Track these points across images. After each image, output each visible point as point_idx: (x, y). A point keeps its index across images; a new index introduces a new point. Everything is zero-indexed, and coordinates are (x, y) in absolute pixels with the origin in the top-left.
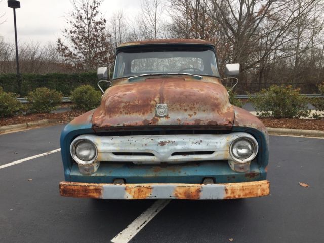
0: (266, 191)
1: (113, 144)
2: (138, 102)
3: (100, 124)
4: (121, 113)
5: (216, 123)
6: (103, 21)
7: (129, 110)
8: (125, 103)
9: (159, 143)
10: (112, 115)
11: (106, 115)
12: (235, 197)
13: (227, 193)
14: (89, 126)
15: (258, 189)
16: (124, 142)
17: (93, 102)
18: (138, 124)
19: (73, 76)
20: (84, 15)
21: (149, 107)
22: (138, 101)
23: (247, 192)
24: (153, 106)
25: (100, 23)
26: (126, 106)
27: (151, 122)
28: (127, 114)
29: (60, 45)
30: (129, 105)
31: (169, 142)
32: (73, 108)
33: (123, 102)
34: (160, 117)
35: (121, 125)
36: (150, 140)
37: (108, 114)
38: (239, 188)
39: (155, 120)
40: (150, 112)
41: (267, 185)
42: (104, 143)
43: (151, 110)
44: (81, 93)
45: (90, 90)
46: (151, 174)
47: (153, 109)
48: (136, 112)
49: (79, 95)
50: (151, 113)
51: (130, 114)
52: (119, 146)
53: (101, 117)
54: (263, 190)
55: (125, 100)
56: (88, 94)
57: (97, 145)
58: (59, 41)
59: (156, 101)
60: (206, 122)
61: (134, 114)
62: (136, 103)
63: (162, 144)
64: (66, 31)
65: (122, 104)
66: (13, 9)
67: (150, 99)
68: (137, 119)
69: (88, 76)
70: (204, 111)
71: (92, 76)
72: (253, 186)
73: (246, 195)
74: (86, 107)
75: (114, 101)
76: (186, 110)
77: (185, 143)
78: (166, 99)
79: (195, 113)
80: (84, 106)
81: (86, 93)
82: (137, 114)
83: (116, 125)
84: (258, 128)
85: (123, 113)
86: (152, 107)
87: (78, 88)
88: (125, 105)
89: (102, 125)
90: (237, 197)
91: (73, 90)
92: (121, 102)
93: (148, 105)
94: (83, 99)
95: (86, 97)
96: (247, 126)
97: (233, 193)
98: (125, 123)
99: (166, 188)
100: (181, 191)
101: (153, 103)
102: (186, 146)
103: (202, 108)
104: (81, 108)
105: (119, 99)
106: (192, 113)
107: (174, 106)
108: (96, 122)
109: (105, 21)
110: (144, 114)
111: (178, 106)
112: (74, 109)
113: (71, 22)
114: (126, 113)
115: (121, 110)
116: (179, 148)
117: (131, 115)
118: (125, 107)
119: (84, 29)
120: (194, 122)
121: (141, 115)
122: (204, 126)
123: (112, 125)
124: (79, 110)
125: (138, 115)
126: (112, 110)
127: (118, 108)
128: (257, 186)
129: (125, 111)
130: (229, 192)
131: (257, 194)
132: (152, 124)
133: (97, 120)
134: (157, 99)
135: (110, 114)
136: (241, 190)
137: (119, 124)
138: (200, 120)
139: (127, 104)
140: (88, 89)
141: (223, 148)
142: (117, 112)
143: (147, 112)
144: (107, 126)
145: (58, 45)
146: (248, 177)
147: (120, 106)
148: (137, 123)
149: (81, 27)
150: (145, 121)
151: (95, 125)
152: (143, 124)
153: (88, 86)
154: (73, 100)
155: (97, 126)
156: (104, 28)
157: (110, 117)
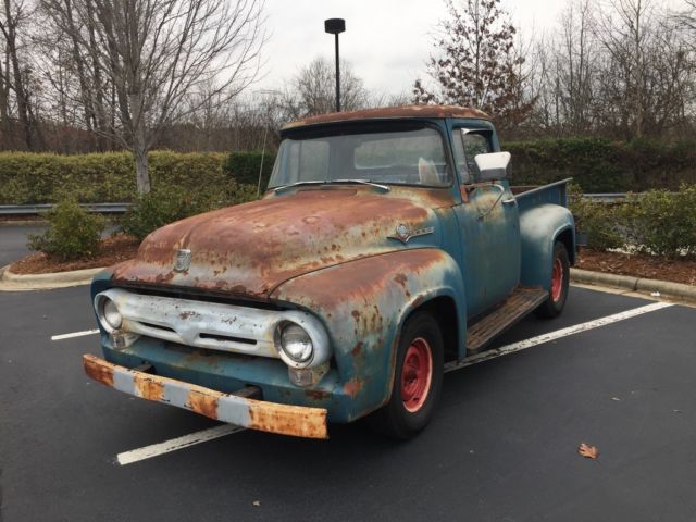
0: (318, 429)
1: (135, 307)
4: (144, 260)
5: (245, 289)
6: (509, 31)
9: (181, 315)
12: (265, 427)
13: (253, 418)
14: (109, 276)
15: (302, 422)
18: (150, 281)
20: (470, 24)
21: (171, 253)
22: (164, 242)
23: (284, 423)
24: (175, 252)
25: (502, 36)
26: (150, 250)
27: (164, 278)
29: (419, 93)
30: (153, 247)
31: (193, 313)
34: (178, 271)
35: (135, 279)
36: (174, 307)
38: (270, 413)
39: (171, 276)
41: (322, 420)
42: (128, 305)
43: (172, 258)
46: (179, 363)
48: (157, 260)
50: (171, 263)
52: (140, 311)
54: (312, 426)
57: (119, 306)
58: (418, 85)
60: (231, 286)
62: (161, 244)
63: (185, 316)
64: (434, 62)
66: (334, 36)
70: (239, 266)
72: (292, 414)
73: (282, 428)
76: (213, 262)
77: (211, 319)
78: (192, 241)
79: (225, 269)
84: (312, 305)
89: (118, 277)
90: (268, 429)
93: (171, 250)
96: (292, 301)
97: (262, 420)
98: (139, 277)
99: (180, 389)
100: (196, 398)
101: (176, 246)
102: (212, 324)
103: (238, 261)
106: (220, 268)
107: (198, 255)
108: (118, 270)
109: (513, 30)
111: (204, 255)
113: (442, 43)
114: (148, 261)
116: (203, 326)
119: (468, 54)
120: (214, 285)
121: (161, 265)
122: (227, 293)
125: (157, 265)
128: (301, 416)
130: (256, 416)
131: (301, 431)
132: (164, 282)
134: (183, 241)
136: (273, 417)
138: (225, 283)
141: (264, 336)
143: (168, 260)
144: (122, 278)
145: (415, 92)
146: (310, 399)
148: (150, 278)
149: (462, 50)
150: (160, 276)
151: (113, 276)
152: (155, 281)
156: (511, 44)
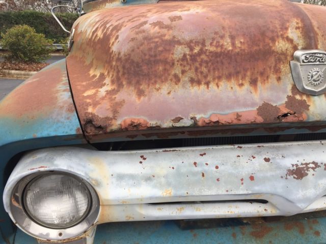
2: (233, 44)
3: (107, 118)
4: (177, 80)
7: (204, 70)
8: (190, 45)
9: (291, 172)
10: (143, 87)
11: (120, 86)
14: (70, 126)
16: (184, 170)
17: (34, 49)
18: (244, 120)
19: (4, 16)
21: (272, 61)
22: (233, 38)
24: (283, 57)
26: (194, 58)
27: (285, 111)
28: (199, 83)
30: (201, 52)
31: (316, 165)
32: (6, 57)
33: (179, 43)
34: (312, 94)
35: (187, 122)
36: (260, 160)
37: (129, 83)
39: (295, 105)
40: (273, 77)
43: (277, 71)
44: (17, 36)
45: (30, 32)
47: (284, 68)
48: (229, 77)
49: (13, 39)
50: (279, 79)
51: (207, 84)
52: (169, 184)
53: (103, 91)
55: (187, 37)
56: (27, 39)
57: (99, 184)
59: (291, 41)
61: (223, 84)
62: (227, 44)
63: (299, 173)
65: (179, 51)
67: (269, 34)
68: (237, 102)
69: (23, 16)
71: (29, 16)
74: (25, 57)
75: (145, 38)
78: (320, 33)
80: (22, 55)
81: (24, 37)
82: (233, 83)
83: (167, 124)
85: (185, 79)
86: (279, 60)
87: (11, 30)
88: (187, 51)
89: (116, 124)
91: (5, 32)
92: (174, 42)
93: (267, 53)
94: (20, 45)
95: (24, 42)
98: (198, 117)
101: (281, 45)
104: (17, 57)
105: (164, 31)
108: (90, 110)
110: (254, 82)
112: (9, 59)
114: (192, 81)
115: (177, 70)
117: (212, 86)
118: (191, 60)
121: (247, 86)
123: (153, 123)
124: (15, 60)
125: (237, 88)
126: (145, 68)
127: (165, 62)
129: (191, 74)
132: (290, 119)
133: (95, 104)
134: (294, 34)
135: (138, 83)
137: (179, 119)
139: (196, 50)
140: (26, 31)
142: (162, 78)
143: (264, 75)
144: (135, 126)
147: (170, 57)
148: (238, 116)
150: (265, 108)
151: (90, 122)
152: (260, 120)
153: (26, 27)
154: (5, 46)
155: (100, 128)
157: (140, 93)
